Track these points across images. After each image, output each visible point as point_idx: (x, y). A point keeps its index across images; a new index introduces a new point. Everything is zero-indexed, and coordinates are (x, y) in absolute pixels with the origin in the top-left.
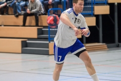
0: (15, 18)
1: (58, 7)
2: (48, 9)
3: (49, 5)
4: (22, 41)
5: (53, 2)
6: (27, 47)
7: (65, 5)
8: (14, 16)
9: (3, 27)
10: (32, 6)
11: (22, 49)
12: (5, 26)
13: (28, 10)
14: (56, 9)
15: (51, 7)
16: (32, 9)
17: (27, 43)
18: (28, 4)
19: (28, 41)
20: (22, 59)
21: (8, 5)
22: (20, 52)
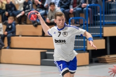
0: (34, 27)
1: (79, 16)
2: (69, 18)
3: (70, 13)
4: (41, 52)
5: (75, 11)
6: (46, 58)
7: (87, 14)
8: (32, 25)
9: (20, 37)
10: (52, 15)
11: (41, 61)
12: (23, 36)
13: (48, 19)
14: (78, 18)
15: (73, 16)
16: (52, 18)
17: (46, 54)
18: (48, 13)
19: (47, 53)
20: (41, 71)
21: (26, 14)
22: (39, 64)
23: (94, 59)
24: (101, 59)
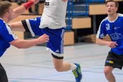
23: (80, 39)
24: (86, 39)
